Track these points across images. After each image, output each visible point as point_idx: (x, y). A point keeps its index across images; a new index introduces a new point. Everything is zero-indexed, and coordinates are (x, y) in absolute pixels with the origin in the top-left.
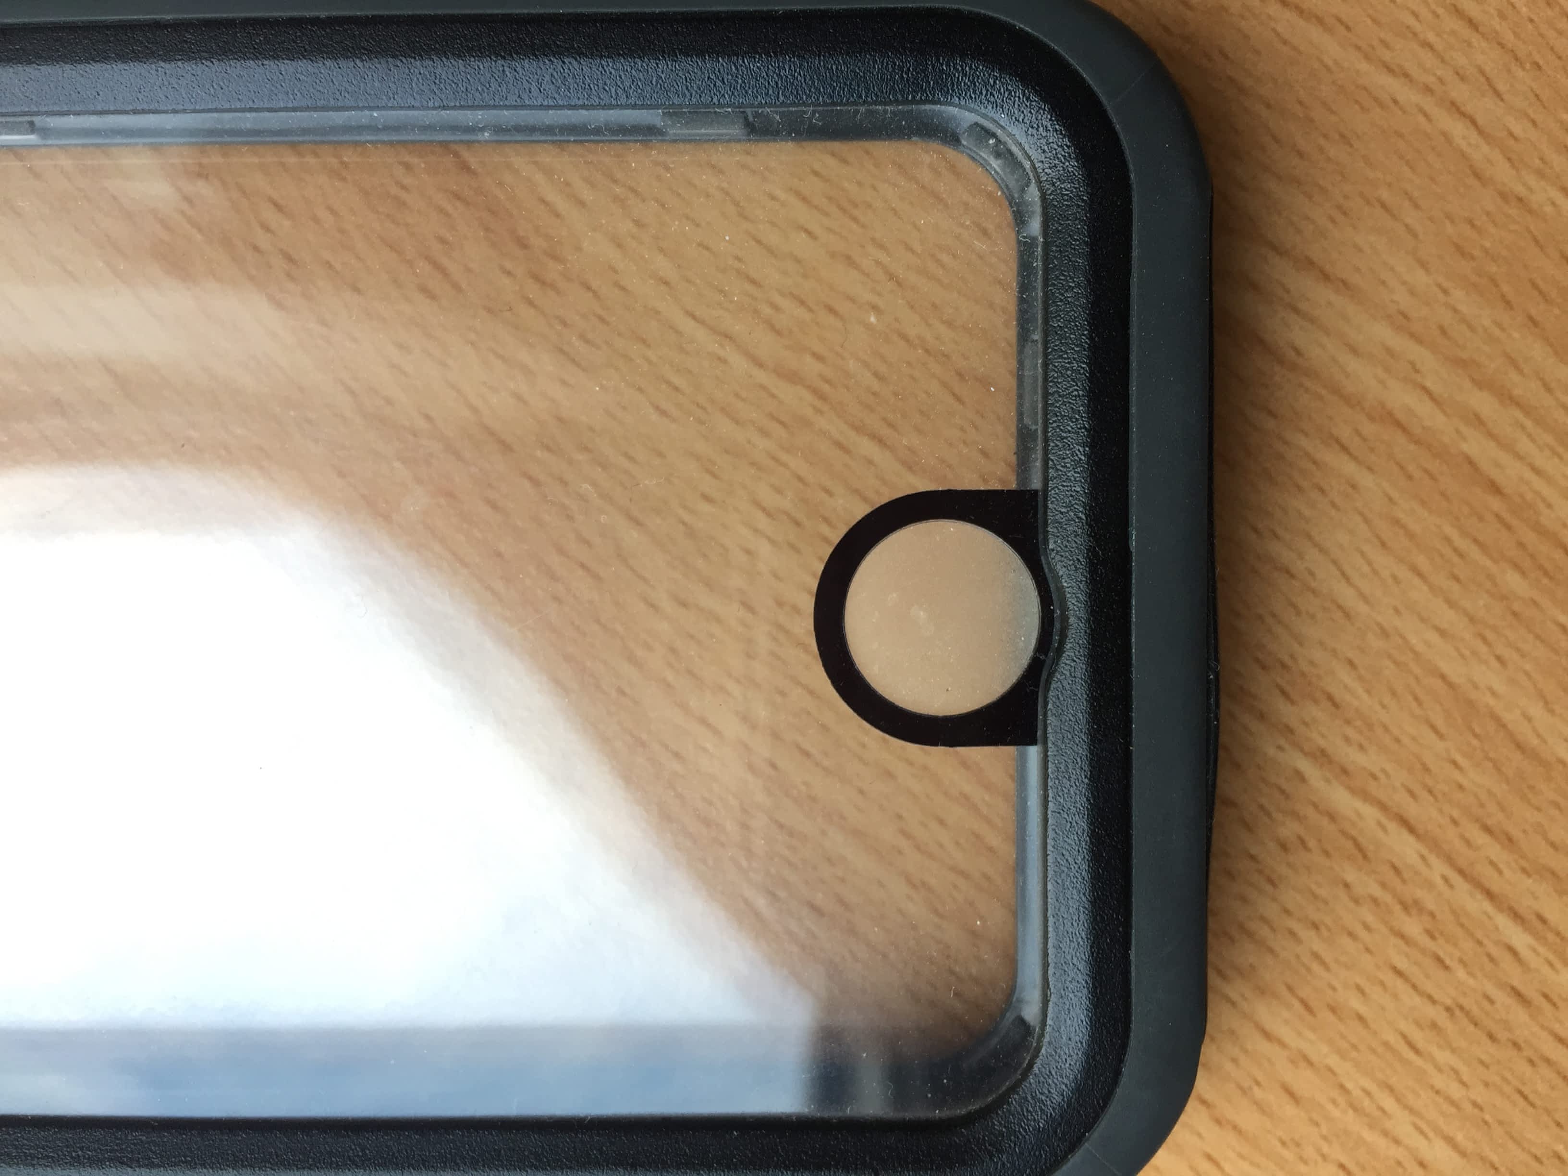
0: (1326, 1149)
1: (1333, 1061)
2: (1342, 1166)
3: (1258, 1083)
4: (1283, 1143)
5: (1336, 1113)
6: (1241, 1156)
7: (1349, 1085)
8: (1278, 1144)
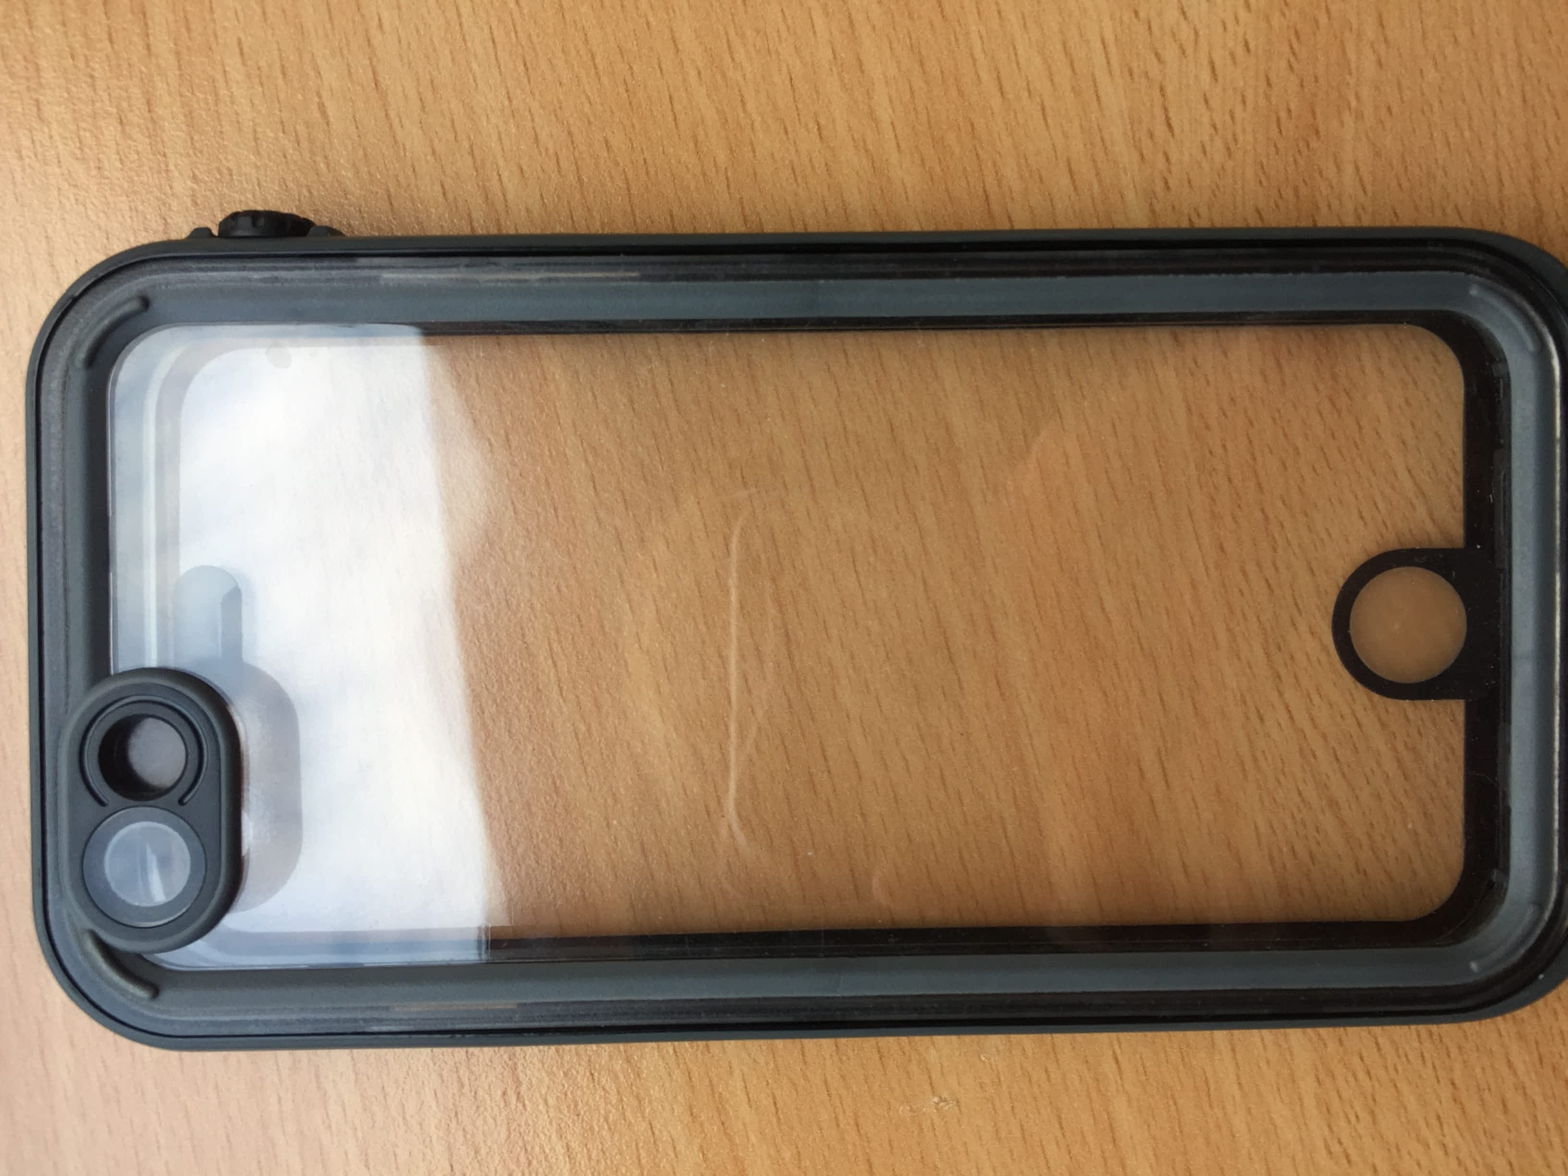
0: (1507, 1149)
1: (1539, 1099)
2: (1510, 1164)
3: (1489, 1089)
4: (1485, 1133)
5: (1524, 1129)
6: (1457, 1126)
7: (1539, 1118)
8: (1482, 1131)
